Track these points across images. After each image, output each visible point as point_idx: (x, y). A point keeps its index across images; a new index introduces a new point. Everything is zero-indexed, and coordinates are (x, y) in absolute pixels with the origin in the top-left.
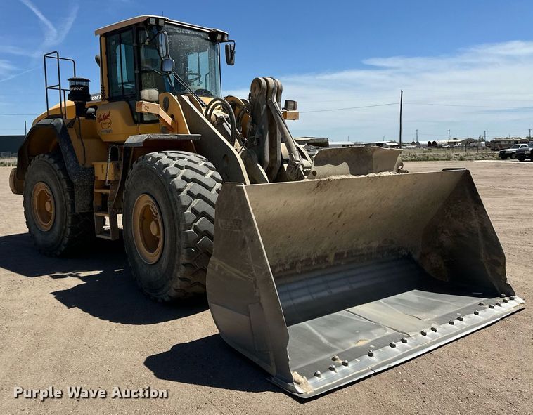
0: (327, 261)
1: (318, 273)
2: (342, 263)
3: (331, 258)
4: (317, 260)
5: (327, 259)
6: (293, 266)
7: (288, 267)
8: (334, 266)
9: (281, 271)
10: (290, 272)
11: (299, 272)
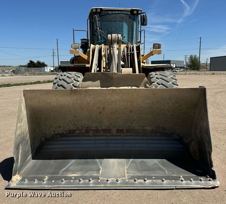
0: (111, 133)
1: (104, 138)
2: (122, 135)
3: (114, 131)
4: (104, 131)
5: (111, 131)
6: (87, 131)
7: (83, 131)
8: (116, 136)
9: (79, 133)
10: (85, 134)
11: (92, 135)
